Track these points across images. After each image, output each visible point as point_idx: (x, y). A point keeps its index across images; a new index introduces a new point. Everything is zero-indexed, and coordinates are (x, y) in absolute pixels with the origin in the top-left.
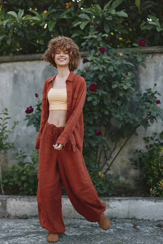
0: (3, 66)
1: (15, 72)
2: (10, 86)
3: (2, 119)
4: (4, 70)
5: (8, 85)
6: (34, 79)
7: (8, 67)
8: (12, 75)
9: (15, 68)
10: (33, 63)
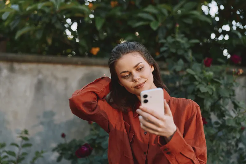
0: (24, 66)
1: (40, 76)
2: (30, 94)
3: (17, 146)
4: (24, 73)
5: (28, 94)
6: (66, 89)
8: (35, 81)
9: (39, 72)
10: (67, 68)
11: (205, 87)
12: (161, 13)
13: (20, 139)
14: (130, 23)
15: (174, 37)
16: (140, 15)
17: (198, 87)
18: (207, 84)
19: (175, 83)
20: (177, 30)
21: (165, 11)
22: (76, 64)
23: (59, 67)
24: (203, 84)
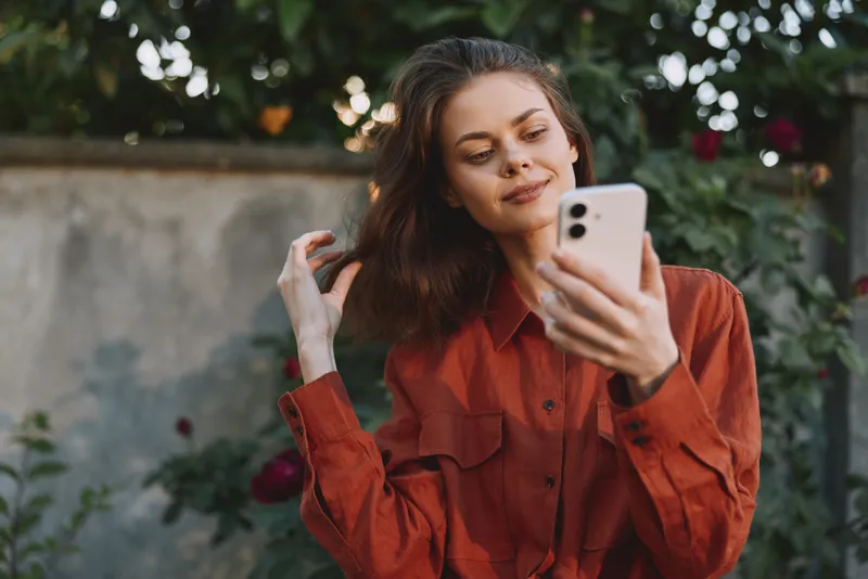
0: (16, 181)
1: (79, 216)
2: (42, 283)
3: (11, 472)
4: (16, 205)
5: (34, 280)
6: (177, 257)
7: (41, 192)
8: (59, 233)
9: (74, 199)
10: (176, 181)
11: (704, 231)
13: (17, 449)
17: (678, 231)
18: (709, 223)
20: (586, 34)
22: (210, 167)
23: (148, 179)
24: (694, 223)
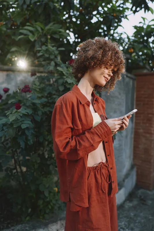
11: (71, 80)
12: (37, 30)
14: (13, 37)
15: (47, 46)
16: (21, 31)
17: (65, 80)
18: (72, 78)
19: (50, 81)
20: (49, 41)
21: (39, 29)
24: (69, 78)
